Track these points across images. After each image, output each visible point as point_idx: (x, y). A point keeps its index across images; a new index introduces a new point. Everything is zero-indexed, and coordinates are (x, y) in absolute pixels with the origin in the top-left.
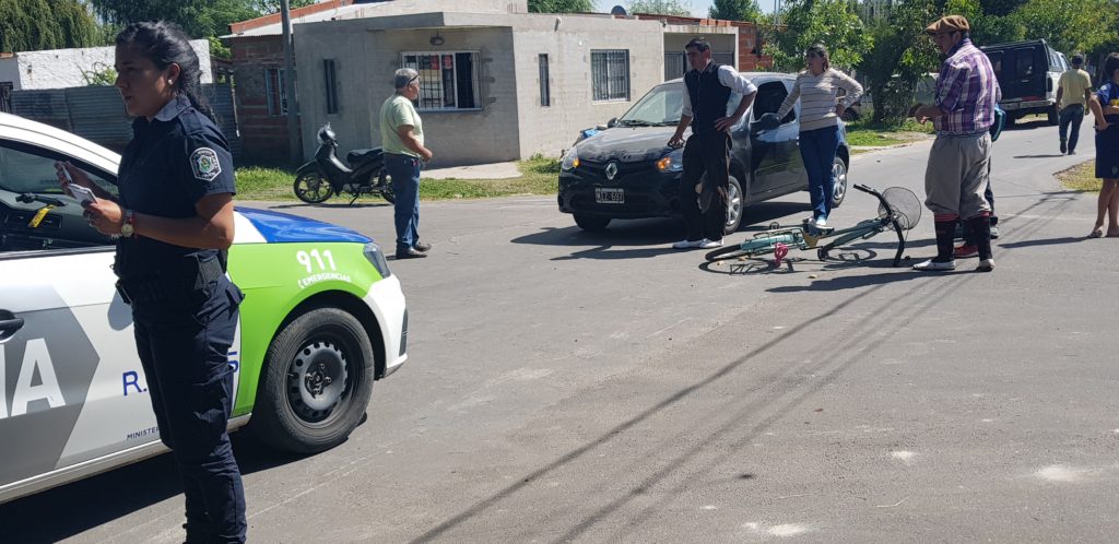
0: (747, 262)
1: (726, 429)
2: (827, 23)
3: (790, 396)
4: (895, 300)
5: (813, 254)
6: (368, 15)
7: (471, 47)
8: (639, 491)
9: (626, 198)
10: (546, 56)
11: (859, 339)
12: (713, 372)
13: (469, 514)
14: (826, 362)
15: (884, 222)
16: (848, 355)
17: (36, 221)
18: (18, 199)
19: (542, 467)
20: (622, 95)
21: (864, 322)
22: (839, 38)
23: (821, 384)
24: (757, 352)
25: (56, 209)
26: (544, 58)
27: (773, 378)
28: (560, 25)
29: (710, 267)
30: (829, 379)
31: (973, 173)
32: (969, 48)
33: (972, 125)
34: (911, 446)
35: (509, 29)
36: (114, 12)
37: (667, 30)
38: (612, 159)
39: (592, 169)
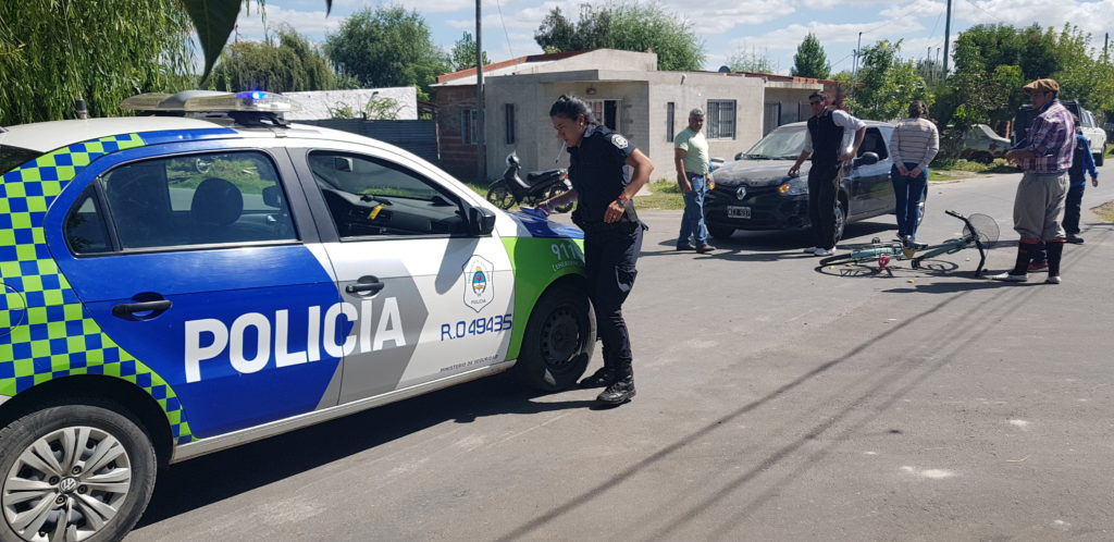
0: (853, 268)
1: (870, 394)
2: (898, 83)
3: (915, 373)
4: (984, 303)
5: (907, 264)
6: (541, 71)
7: (616, 97)
8: (811, 437)
9: (752, 213)
10: (673, 104)
11: (961, 333)
12: (848, 351)
13: (681, 444)
14: (940, 348)
15: (968, 241)
16: (956, 344)
17: (373, 215)
18: (362, 199)
19: (729, 413)
20: (729, 135)
21: (962, 319)
22: (907, 94)
23: (940, 365)
24: (880, 337)
25: (386, 207)
26: (671, 105)
27: (898, 358)
28: (685, 81)
29: (824, 269)
30: (945, 361)
31: (1054, 204)
32: (1058, 107)
33: (1056, 166)
34: (1024, 416)
35: (646, 83)
36: (343, 64)
37: (767, 85)
38: (742, 184)
39: (725, 191)
